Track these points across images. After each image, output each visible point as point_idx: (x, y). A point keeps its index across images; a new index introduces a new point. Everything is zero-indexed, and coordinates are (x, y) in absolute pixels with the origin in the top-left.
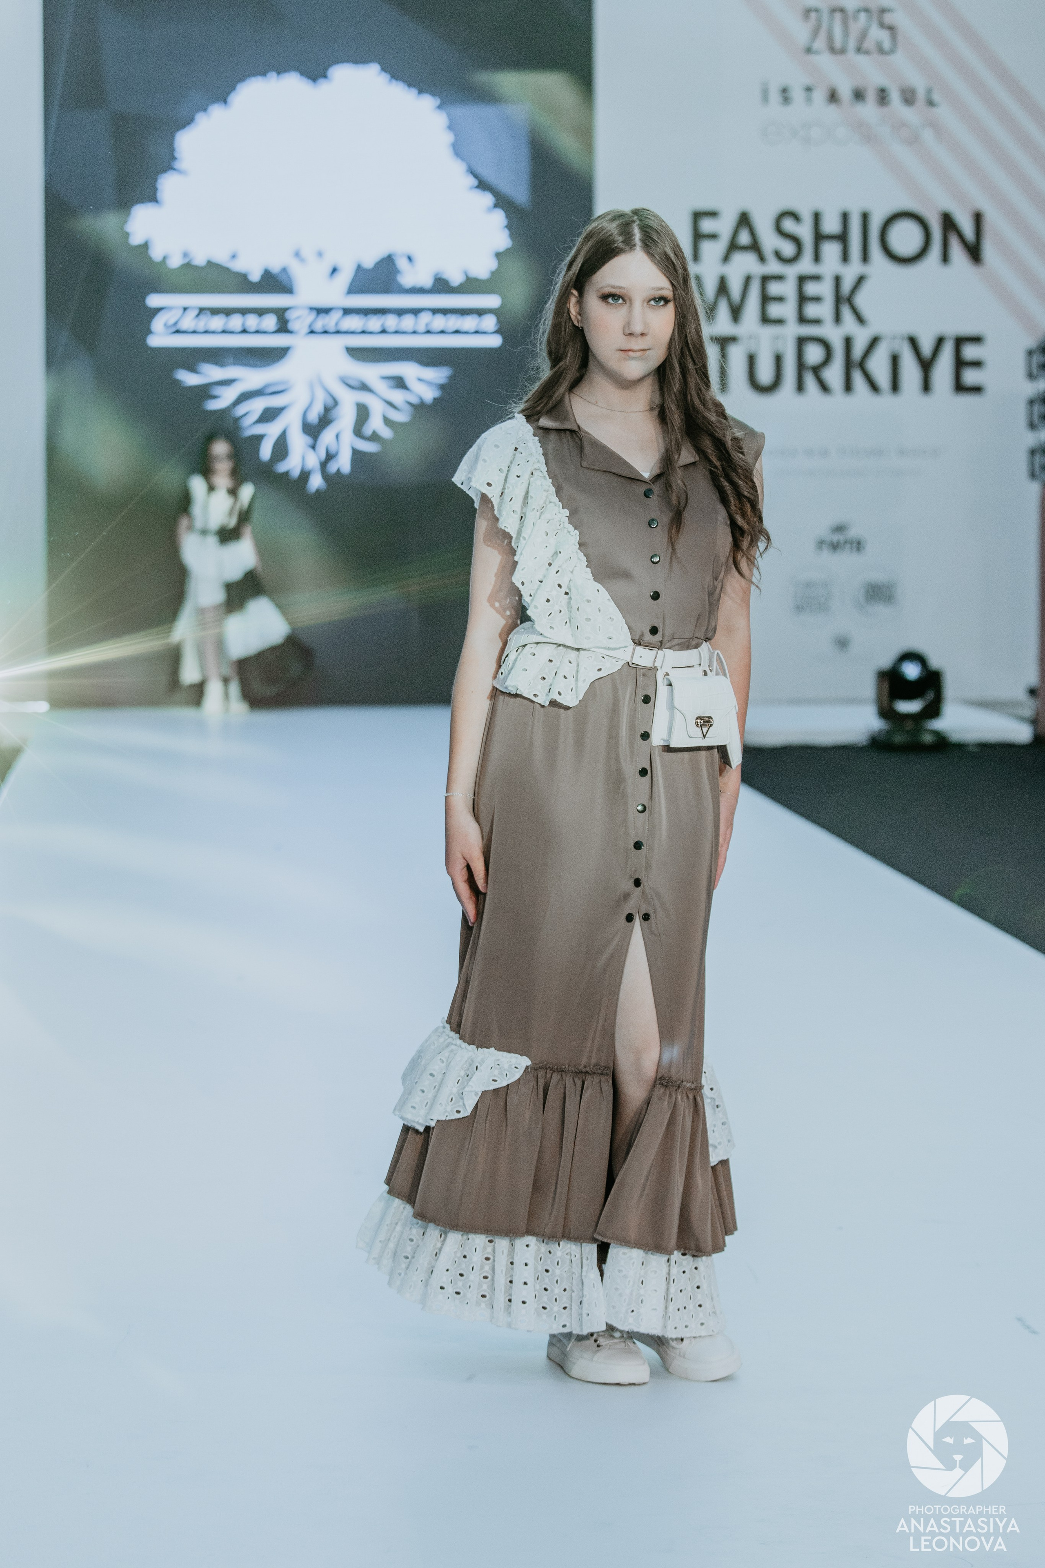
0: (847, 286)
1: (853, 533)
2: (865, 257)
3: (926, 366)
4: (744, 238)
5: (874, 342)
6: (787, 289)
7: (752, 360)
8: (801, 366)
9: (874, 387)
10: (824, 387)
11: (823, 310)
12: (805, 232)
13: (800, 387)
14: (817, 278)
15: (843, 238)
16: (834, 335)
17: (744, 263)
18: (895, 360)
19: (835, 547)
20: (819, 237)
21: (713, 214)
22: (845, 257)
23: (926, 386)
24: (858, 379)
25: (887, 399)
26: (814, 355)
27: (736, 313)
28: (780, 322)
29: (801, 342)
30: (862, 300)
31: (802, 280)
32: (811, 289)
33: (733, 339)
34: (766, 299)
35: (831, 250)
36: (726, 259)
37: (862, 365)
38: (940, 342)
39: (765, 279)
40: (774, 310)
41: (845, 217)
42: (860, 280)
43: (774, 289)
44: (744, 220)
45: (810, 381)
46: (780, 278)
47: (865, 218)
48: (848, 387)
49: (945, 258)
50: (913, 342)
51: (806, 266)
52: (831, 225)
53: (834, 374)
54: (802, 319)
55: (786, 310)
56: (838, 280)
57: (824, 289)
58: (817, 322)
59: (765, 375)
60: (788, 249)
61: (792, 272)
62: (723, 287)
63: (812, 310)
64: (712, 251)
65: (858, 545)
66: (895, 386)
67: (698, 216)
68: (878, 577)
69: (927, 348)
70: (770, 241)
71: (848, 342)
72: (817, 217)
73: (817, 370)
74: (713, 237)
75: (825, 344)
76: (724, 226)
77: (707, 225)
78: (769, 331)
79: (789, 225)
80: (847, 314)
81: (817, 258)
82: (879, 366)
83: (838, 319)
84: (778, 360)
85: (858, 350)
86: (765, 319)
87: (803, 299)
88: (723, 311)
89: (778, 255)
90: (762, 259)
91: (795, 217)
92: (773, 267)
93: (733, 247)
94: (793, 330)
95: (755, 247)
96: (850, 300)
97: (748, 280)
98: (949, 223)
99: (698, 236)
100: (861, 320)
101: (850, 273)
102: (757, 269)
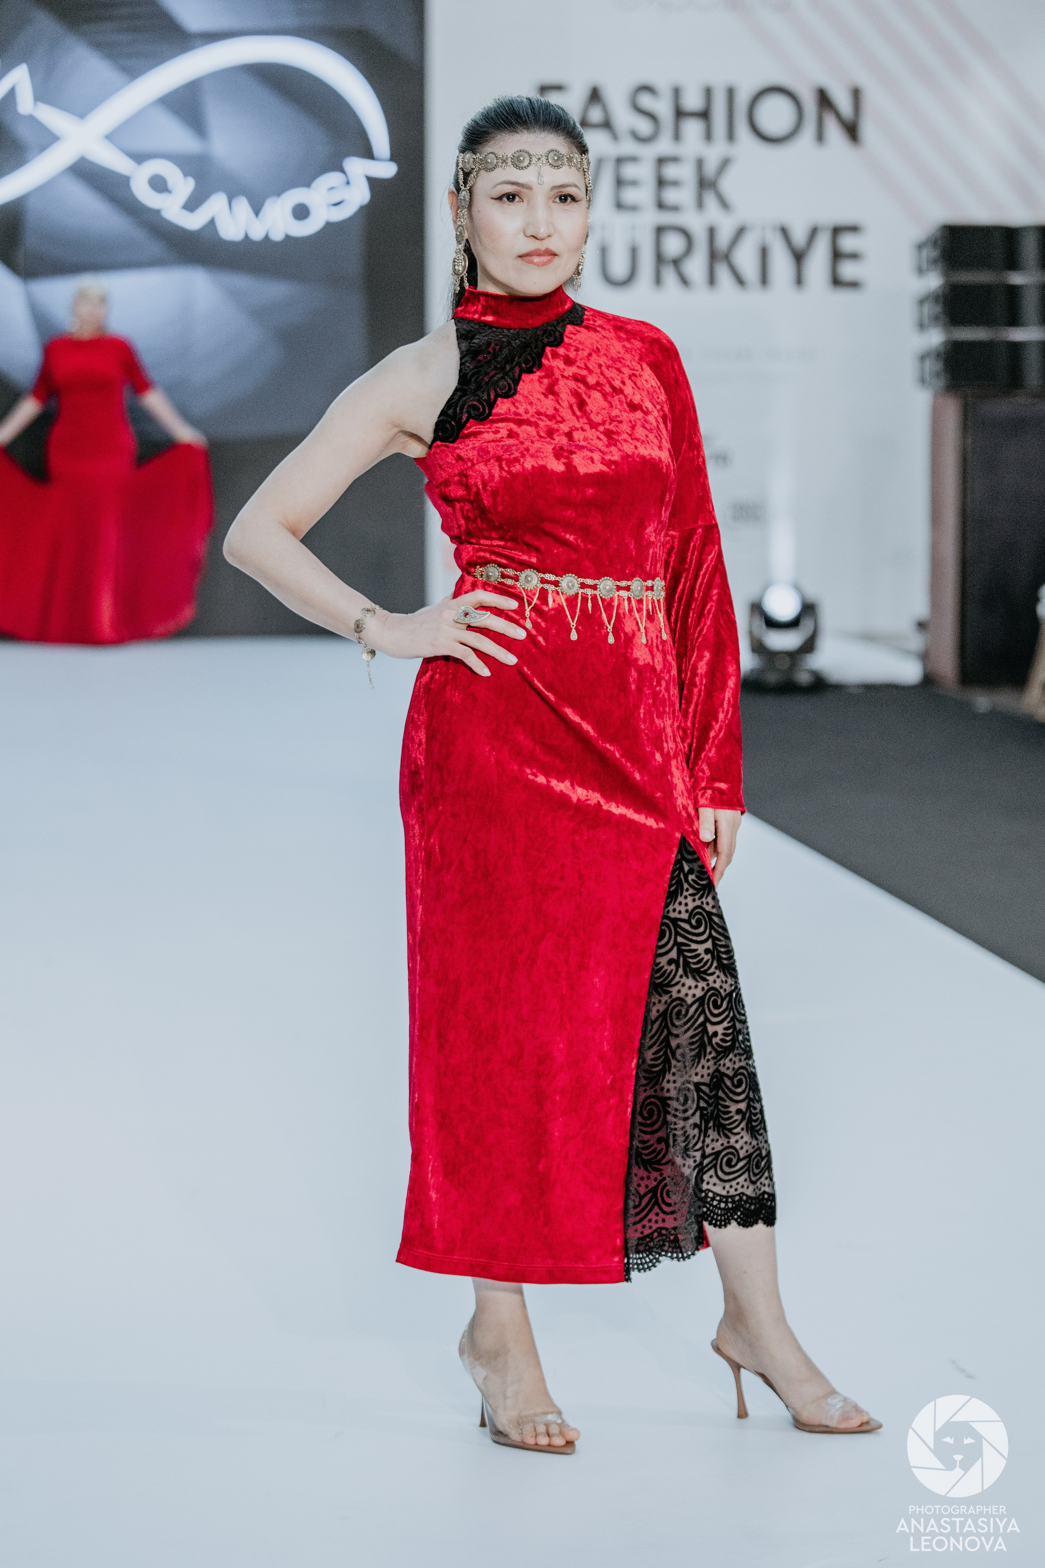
0: (710, 169)
1: (719, 445)
2: (731, 136)
3: (799, 257)
4: (595, 115)
5: (740, 232)
6: (643, 172)
7: (604, 252)
8: (660, 259)
9: (740, 280)
10: (684, 281)
11: (684, 196)
12: (663, 108)
13: (658, 280)
14: (677, 159)
15: (705, 115)
16: (696, 223)
18: (764, 253)
20: (680, 114)
21: (561, 88)
22: (708, 136)
23: (799, 280)
24: (723, 274)
25: (754, 297)
26: (673, 246)
28: (635, 208)
29: (660, 230)
30: (728, 184)
31: (661, 161)
32: (671, 171)
34: (620, 182)
35: (692, 128)
37: (727, 257)
38: (814, 232)
39: (620, 161)
40: (630, 195)
41: (708, 92)
42: (725, 163)
43: (630, 171)
44: (595, 96)
45: (669, 276)
46: (635, 159)
47: (731, 93)
48: (712, 280)
49: (820, 137)
50: (784, 232)
51: (664, 146)
52: (693, 101)
53: (696, 267)
54: (661, 205)
55: (643, 195)
56: (700, 163)
57: (685, 172)
58: (677, 208)
59: (619, 267)
60: (644, 126)
61: (649, 152)
63: (671, 196)
65: (726, 459)
66: (764, 279)
68: (746, 494)
69: (799, 237)
70: (624, 118)
71: (712, 232)
72: (677, 92)
73: (676, 263)
75: (686, 234)
76: (573, 102)
78: (622, 220)
79: (646, 101)
80: (710, 200)
81: (677, 136)
82: (746, 258)
83: (700, 204)
84: (634, 252)
85: (723, 239)
86: (620, 206)
87: (661, 183)
89: (633, 133)
90: (615, 137)
91: (652, 91)
92: (628, 147)
94: (650, 218)
95: (607, 125)
96: (714, 185)
97: (600, 162)
98: (824, 100)
100: (724, 204)
101: (713, 154)
102: (611, 150)
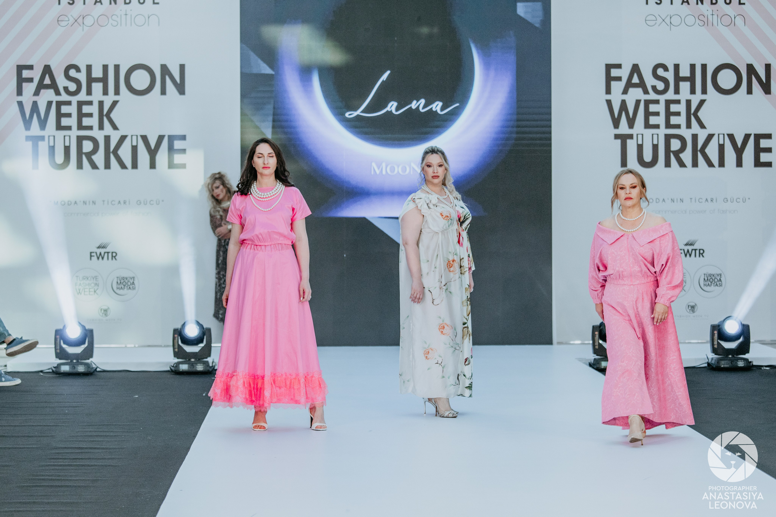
0: (693, 107)
1: (698, 247)
2: (704, 91)
3: (739, 152)
4: (635, 79)
5: (710, 137)
6: (660, 108)
7: (640, 148)
8: (668, 151)
9: (710, 164)
10: (682, 164)
11: (681, 120)
12: (670, 76)
13: (668, 164)
14: (677, 102)
15: (691, 79)
16: (687, 134)
17: (636, 94)
18: (721, 148)
19: (688, 254)
20: (678, 79)
21: (619, 66)
22: (693, 91)
23: (739, 163)
24: (700, 159)
25: (717, 169)
26: (675, 145)
27: (631, 123)
28: (656, 126)
29: (668, 138)
30: (703, 114)
31: (668, 103)
32: (674, 108)
33: (631, 137)
34: (648, 114)
35: (685, 86)
36: (625, 92)
37: (702, 151)
38: (747, 137)
39: (648, 103)
40: (653, 120)
41: (692, 67)
42: (702, 102)
43: (653, 108)
44: (635, 69)
45: (672, 159)
46: (656, 102)
47: (704, 67)
48: (695, 164)
49: (749, 91)
50: (731, 138)
51: (670, 95)
52: (685, 72)
53: (687, 156)
54: (668, 125)
55: (660, 120)
56: (688, 103)
57: (681, 108)
58: (677, 126)
59: (648, 157)
60: (661, 86)
61: (662, 98)
62: (623, 106)
63: (673, 120)
64: (617, 87)
65: (701, 253)
66: (722, 164)
67: (609, 67)
68: (713, 271)
69: (739, 141)
70: (650, 81)
71: (695, 137)
72: (677, 67)
73: (677, 154)
74: (619, 79)
75: (682, 139)
76: (624, 73)
77: (614, 73)
78: (649, 132)
79: (660, 72)
80: (694, 122)
81: (677, 90)
82: (712, 151)
83: (689, 126)
84: (655, 148)
85: (700, 142)
86: (647, 126)
87: (669, 114)
88: (624, 120)
89: (654, 88)
90: (645, 91)
91: (665, 67)
92: (653, 96)
93: (629, 85)
94: (663, 131)
95: (642, 85)
96: (695, 115)
97: (638, 102)
98: (751, 69)
99: (609, 79)
100: (702, 125)
101: (695, 100)
102: (643, 97)
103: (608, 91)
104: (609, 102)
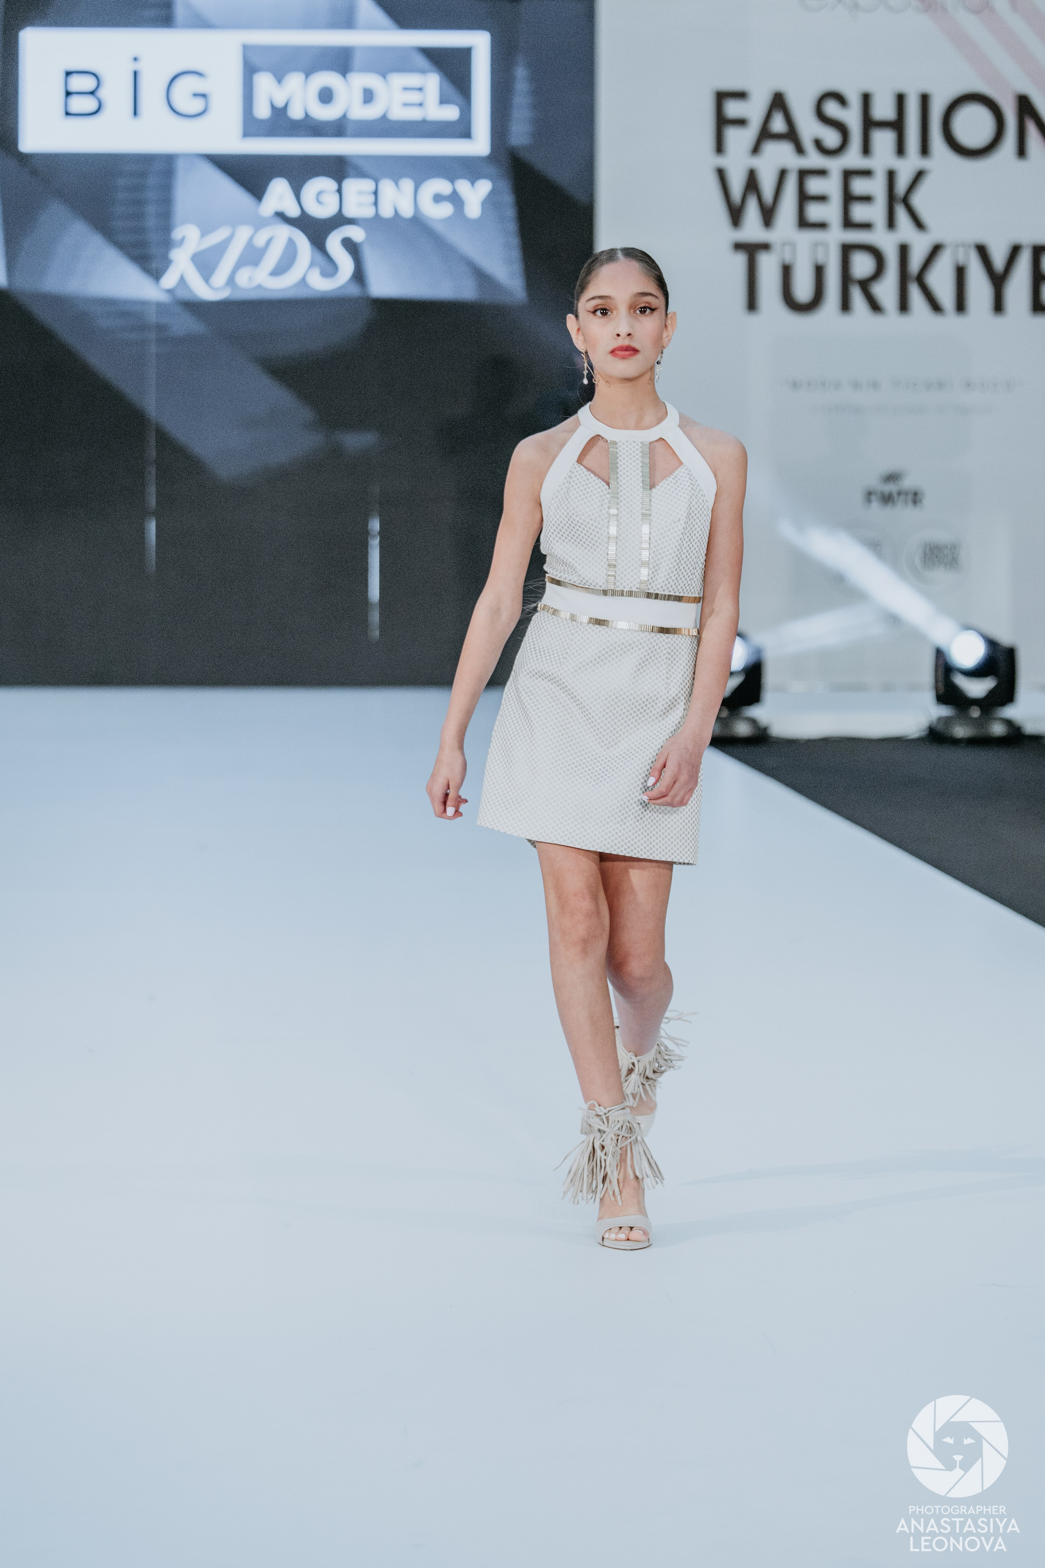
0: (902, 185)
1: (908, 483)
2: (925, 150)
3: (998, 281)
4: (778, 124)
5: (936, 250)
6: (831, 186)
7: (787, 271)
8: (846, 278)
9: (935, 306)
10: (875, 306)
11: (875, 213)
12: (852, 117)
13: (846, 305)
14: (867, 173)
15: (898, 125)
16: (887, 243)
17: (778, 154)
18: (960, 274)
19: (887, 499)
20: (869, 124)
21: (741, 95)
22: (901, 149)
23: (998, 306)
24: (915, 294)
25: (950, 320)
26: (862, 265)
27: (768, 215)
28: (822, 226)
29: (847, 250)
30: (920, 199)
31: (848, 175)
32: (859, 186)
33: (766, 247)
34: (804, 198)
35: (883, 140)
36: (756, 149)
37: (920, 279)
38: (1014, 252)
39: (804, 174)
40: (814, 212)
41: (901, 99)
42: (919, 175)
43: (814, 186)
44: (778, 102)
45: (857, 295)
46: (822, 173)
47: (925, 99)
48: (904, 306)
49: (1021, 151)
50: (983, 252)
51: (853, 158)
52: (883, 110)
53: (886, 290)
54: (848, 223)
55: (830, 212)
56: (891, 175)
57: (876, 187)
58: (866, 226)
59: (803, 290)
60: (832, 139)
61: (836, 166)
62: (752, 183)
63: (859, 212)
64: (739, 140)
65: (916, 497)
66: (961, 305)
67: (721, 97)
68: (940, 536)
69: (999, 259)
70: (809, 128)
71: (904, 251)
72: (866, 99)
73: (865, 285)
74: (741, 122)
75: (876, 253)
76: (754, 110)
77: (733, 109)
78: (808, 237)
79: (832, 109)
80: (901, 214)
81: (866, 150)
82: (941, 280)
83: (891, 223)
84: (819, 271)
85: (915, 262)
86: (803, 223)
87: (849, 198)
88: (752, 212)
89: (819, 144)
90: (800, 150)
91: (841, 99)
92: (814, 160)
93: (765, 135)
94: (837, 236)
95: (792, 136)
96: (906, 201)
97: (783, 174)
98: (1025, 107)
99: (722, 122)
100: (919, 224)
101: (905, 170)
102: (794, 162)
103: (720, 147)
104: (721, 174)
